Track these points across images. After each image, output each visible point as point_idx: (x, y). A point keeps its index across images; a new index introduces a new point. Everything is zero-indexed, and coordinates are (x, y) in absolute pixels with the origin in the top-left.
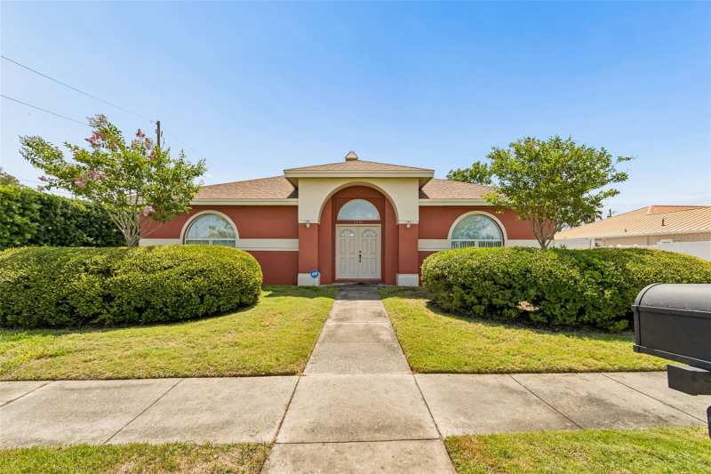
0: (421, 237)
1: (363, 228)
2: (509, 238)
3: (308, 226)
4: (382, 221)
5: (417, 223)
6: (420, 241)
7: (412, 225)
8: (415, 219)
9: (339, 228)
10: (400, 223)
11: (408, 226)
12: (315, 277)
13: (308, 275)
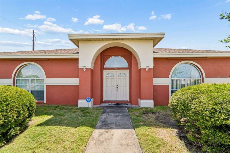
0: (155, 76)
1: (119, 72)
2: (206, 77)
3: (85, 70)
4: (130, 68)
5: (152, 67)
6: (154, 79)
7: (149, 69)
8: (151, 65)
9: (105, 72)
10: (142, 67)
11: (147, 70)
12: (88, 102)
13: (85, 101)
